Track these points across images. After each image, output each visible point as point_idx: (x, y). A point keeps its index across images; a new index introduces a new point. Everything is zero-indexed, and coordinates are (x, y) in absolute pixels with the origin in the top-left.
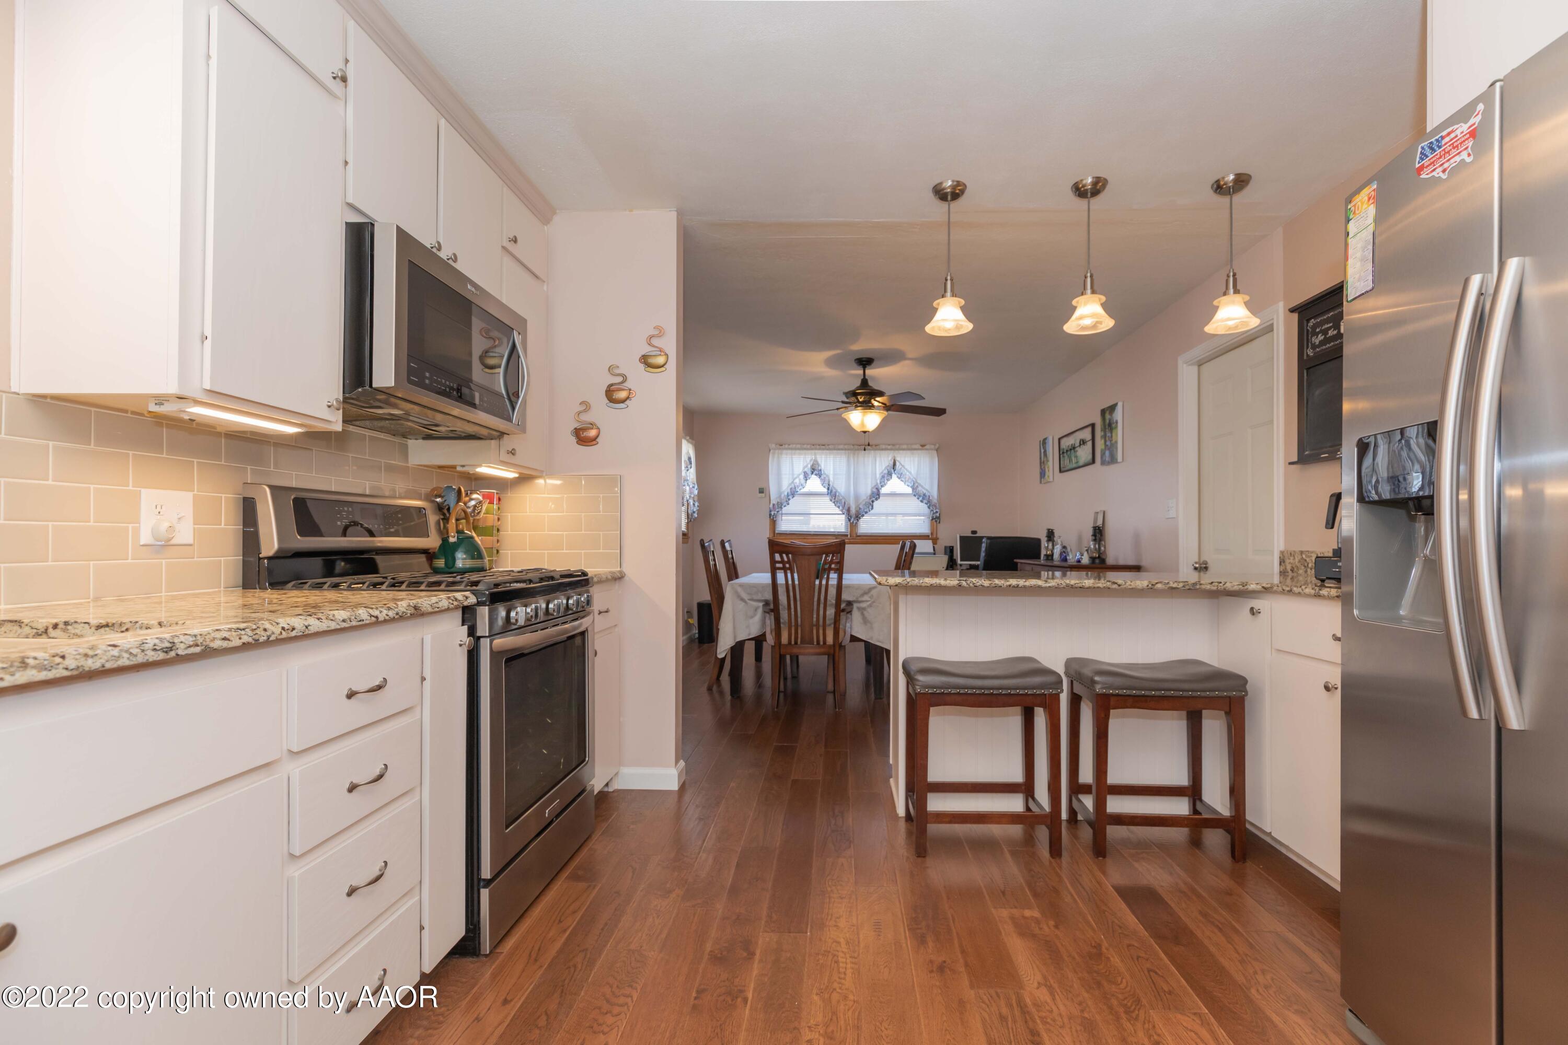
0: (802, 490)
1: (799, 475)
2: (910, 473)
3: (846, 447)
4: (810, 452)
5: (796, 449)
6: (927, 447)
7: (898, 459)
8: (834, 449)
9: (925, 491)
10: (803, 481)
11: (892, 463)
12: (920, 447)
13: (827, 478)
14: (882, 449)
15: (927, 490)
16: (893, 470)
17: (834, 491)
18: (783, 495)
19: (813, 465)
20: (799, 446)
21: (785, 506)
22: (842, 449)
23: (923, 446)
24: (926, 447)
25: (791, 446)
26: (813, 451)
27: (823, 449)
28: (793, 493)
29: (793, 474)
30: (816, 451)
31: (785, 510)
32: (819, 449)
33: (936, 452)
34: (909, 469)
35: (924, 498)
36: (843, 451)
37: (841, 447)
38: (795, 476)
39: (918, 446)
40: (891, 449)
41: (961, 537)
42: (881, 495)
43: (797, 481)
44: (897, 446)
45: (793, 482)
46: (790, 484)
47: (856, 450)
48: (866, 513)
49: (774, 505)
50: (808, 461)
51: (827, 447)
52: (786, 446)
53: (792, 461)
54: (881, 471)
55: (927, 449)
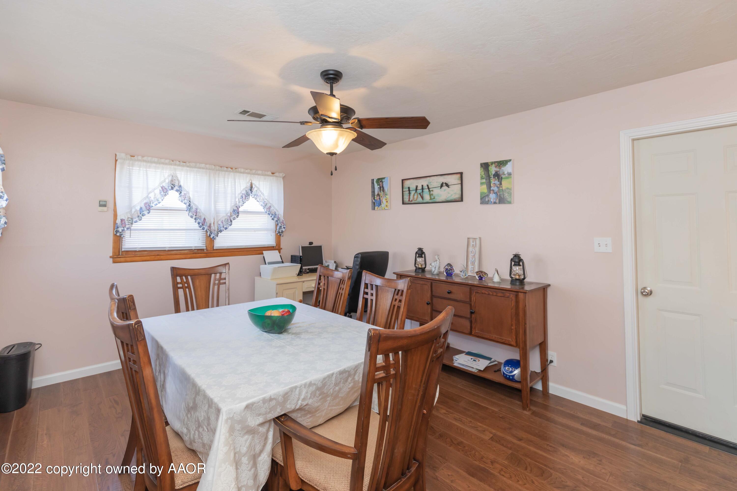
0: (159, 205)
1: (155, 189)
2: (263, 195)
3: (208, 166)
4: (168, 166)
5: (152, 162)
6: (277, 174)
7: (253, 182)
8: (195, 167)
9: (275, 210)
10: (159, 196)
11: (249, 185)
12: (271, 174)
13: (187, 195)
14: (241, 173)
15: (276, 210)
16: (250, 191)
17: (194, 207)
18: (133, 210)
19: (172, 181)
20: (156, 160)
21: (136, 222)
22: (203, 168)
23: (273, 173)
24: (275, 174)
25: (145, 158)
26: (172, 167)
27: (183, 166)
28: (148, 208)
29: (148, 188)
30: (176, 167)
31: (134, 226)
32: (179, 165)
33: (282, 179)
34: (262, 191)
35: (274, 216)
36: (204, 170)
37: (203, 165)
38: (150, 190)
39: (269, 173)
40: (248, 173)
41: (302, 247)
42: (240, 213)
43: (152, 196)
44: (254, 171)
45: (147, 197)
46: (145, 198)
47: (217, 170)
48: (226, 229)
49: (122, 220)
50: (166, 175)
51: (188, 164)
52: (140, 158)
53: (147, 175)
54: (240, 192)
55: (276, 176)
